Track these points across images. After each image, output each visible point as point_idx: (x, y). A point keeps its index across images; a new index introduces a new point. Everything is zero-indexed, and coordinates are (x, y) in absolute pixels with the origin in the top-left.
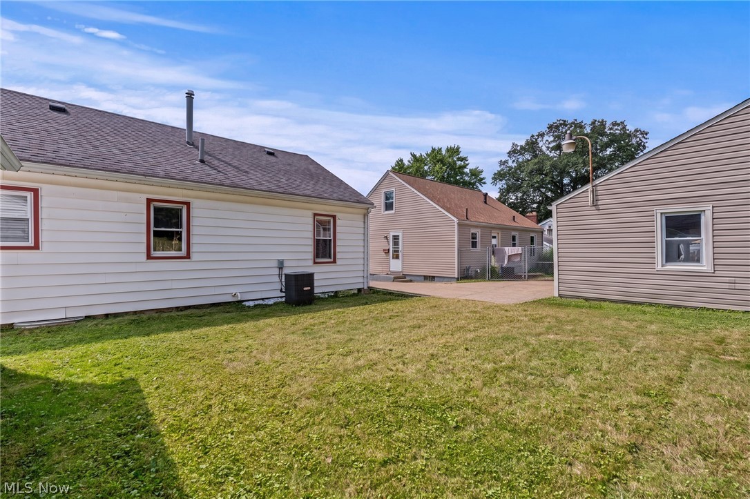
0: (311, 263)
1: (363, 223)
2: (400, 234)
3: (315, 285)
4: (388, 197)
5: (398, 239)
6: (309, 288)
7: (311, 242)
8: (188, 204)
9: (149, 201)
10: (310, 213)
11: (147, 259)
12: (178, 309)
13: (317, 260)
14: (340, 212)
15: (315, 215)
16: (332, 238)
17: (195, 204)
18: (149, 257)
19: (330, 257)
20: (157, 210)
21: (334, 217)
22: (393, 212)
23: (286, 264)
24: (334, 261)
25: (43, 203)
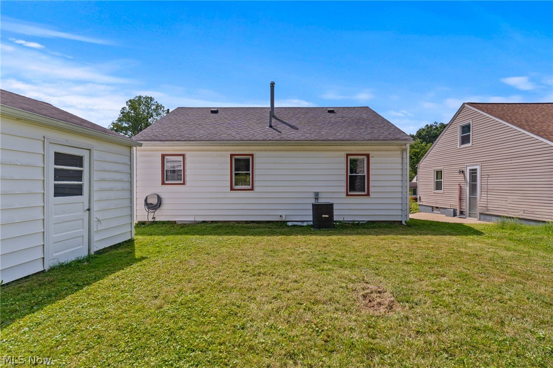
0: (344, 195)
1: (400, 159)
2: (478, 167)
3: (334, 214)
4: (466, 129)
5: (476, 173)
6: (328, 216)
7: (344, 178)
8: (252, 155)
9: (232, 156)
10: (343, 154)
11: (231, 190)
12: (247, 222)
13: (349, 193)
14: (373, 150)
15: (348, 155)
16: (365, 174)
17: (256, 154)
18: (232, 189)
19: (364, 191)
20: (236, 160)
21: (368, 156)
22: (470, 144)
23: (320, 196)
24: (368, 195)
25: (187, 161)
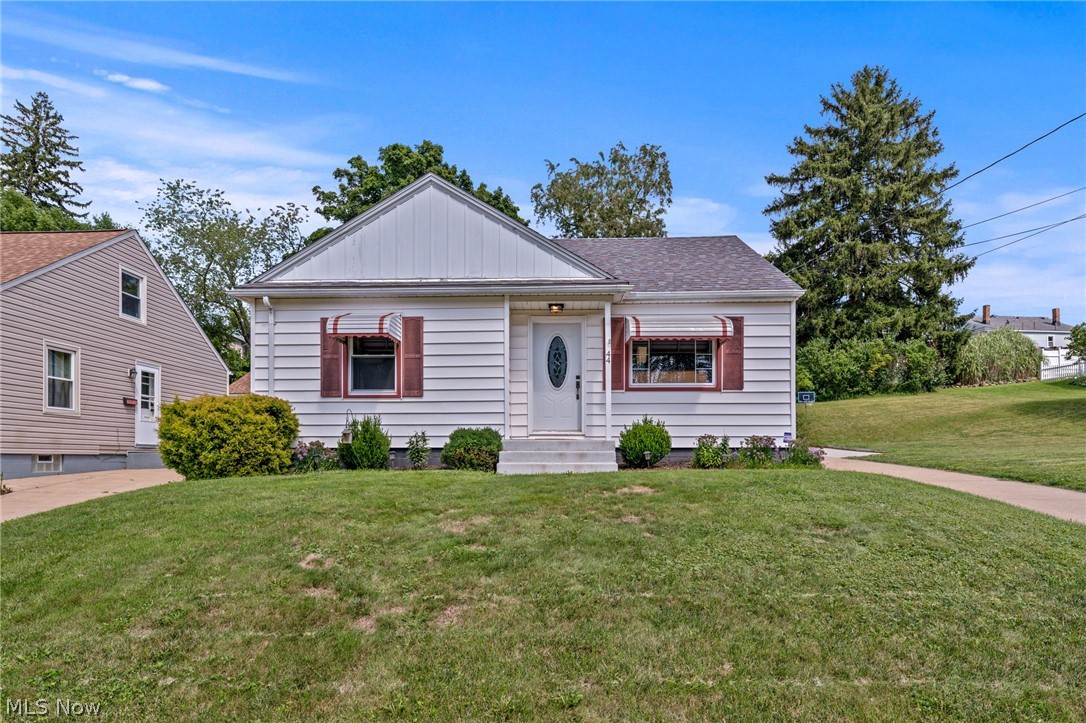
2: (157, 372)
22: (142, 322)
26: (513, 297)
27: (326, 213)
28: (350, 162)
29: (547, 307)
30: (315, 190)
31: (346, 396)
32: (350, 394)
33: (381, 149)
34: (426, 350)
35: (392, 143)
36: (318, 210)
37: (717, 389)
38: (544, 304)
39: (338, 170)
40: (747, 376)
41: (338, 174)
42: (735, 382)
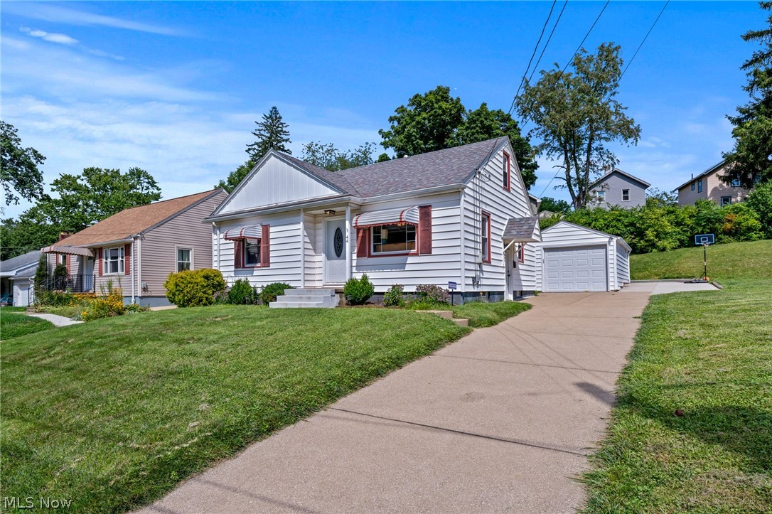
26: (305, 210)
27: (385, 145)
28: (396, 111)
29: (324, 212)
30: (380, 132)
31: (244, 267)
32: (246, 266)
33: (410, 99)
34: (271, 242)
35: (415, 94)
36: (381, 144)
37: (416, 255)
38: (322, 211)
39: (391, 117)
40: (434, 244)
41: (391, 119)
42: (427, 250)
